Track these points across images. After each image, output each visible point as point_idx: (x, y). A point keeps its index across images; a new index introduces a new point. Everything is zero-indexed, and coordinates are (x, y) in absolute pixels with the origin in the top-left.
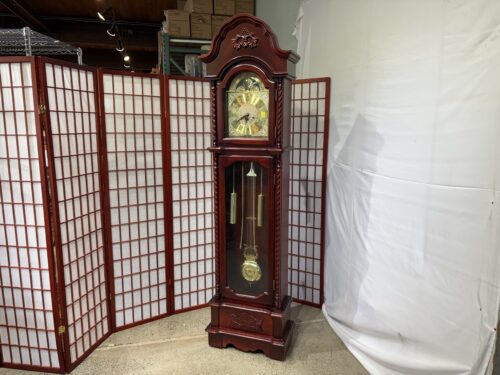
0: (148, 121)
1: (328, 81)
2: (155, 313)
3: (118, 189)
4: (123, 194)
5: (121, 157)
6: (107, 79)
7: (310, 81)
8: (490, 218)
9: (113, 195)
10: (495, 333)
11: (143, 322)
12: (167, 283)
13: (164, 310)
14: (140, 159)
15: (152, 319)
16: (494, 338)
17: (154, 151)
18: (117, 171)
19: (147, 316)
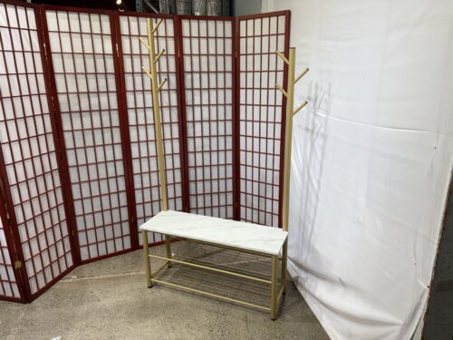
0: (100, 61)
1: (288, 14)
2: (119, 248)
3: (73, 131)
4: (78, 135)
5: (73, 99)
6: (51, 17)
7: (269, 15)
8: (432, 166)
9: (68, 137)
10: (428, 290)
11: (108, 256)
12: (130, 220)
13: (128, 245)
14: (94, 100)
15: (116, 254)
16: (426, 296)
17: (108, 92)
18: (70, 112)
19: (111, 250)
